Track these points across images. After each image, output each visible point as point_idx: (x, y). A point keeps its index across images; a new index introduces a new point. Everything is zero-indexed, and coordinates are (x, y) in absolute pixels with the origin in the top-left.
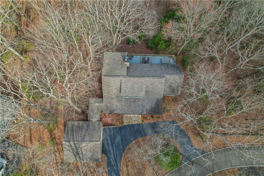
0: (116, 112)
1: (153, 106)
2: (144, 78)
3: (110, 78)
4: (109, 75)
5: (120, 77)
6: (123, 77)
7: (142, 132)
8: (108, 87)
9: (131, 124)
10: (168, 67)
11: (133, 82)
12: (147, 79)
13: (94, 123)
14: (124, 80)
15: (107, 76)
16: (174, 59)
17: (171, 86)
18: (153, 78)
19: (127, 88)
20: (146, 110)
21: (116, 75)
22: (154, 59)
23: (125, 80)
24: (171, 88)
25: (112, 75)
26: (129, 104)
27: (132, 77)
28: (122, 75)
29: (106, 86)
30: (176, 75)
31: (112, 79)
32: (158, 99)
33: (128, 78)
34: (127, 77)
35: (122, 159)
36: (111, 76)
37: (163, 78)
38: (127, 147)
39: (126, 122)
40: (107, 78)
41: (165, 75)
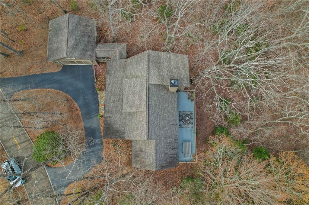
0: (108, 77)
1: (114, 126)
2: (146, 108)
3: (146, 62)
4: (149, 60)
5: (148, 74)
6: (148, 79)
7: (89, 116)
8: (136, 62)
9: (99, 101)
10: (173, 149)
11: (141, 93)
12: (145, 113)
13: (94, 50)
14: (144, 80)
15: (148, 57)
16: (191, 161)
17: (142, 151)
18: (147, 121)
19: (134, 86)
20: (110, 117)
21: (150, 69)
22: (191, 131)
23: (143, 82)
24: (140, 152)
25: (150, 64)
26: (117, 93)
27: (148, 91)
28: (150, 77)
29: (138, 59)
30: (155, 158)
31: (145, 64)
32: (124, 133)
33: (146, 86)
34: (148, 85)
35: (56, 90)
36: (149, 62)
37: (147, 136)
38: (69, 96)
39: (101, 95)
40: (146, 58)
41: (155, 141)
